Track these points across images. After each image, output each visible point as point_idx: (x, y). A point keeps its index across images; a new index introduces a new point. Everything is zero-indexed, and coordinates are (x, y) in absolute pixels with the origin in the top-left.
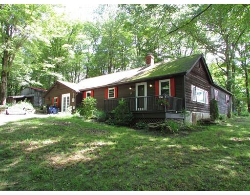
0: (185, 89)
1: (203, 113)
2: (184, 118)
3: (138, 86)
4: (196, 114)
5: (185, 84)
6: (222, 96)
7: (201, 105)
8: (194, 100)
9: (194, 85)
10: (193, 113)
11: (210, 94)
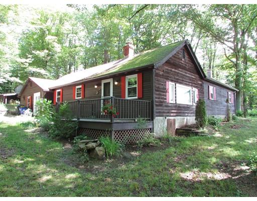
0: (154, 88)
1: (188, 118)
2: (151, 127)
3: (104, 84)
4: (174, 120)
5: (154, 80)
6: (222, 94)
7: (184, 107)
8: (171, 102)
9: (172, 81)
10: (168, 120)
11: (201, 92)
